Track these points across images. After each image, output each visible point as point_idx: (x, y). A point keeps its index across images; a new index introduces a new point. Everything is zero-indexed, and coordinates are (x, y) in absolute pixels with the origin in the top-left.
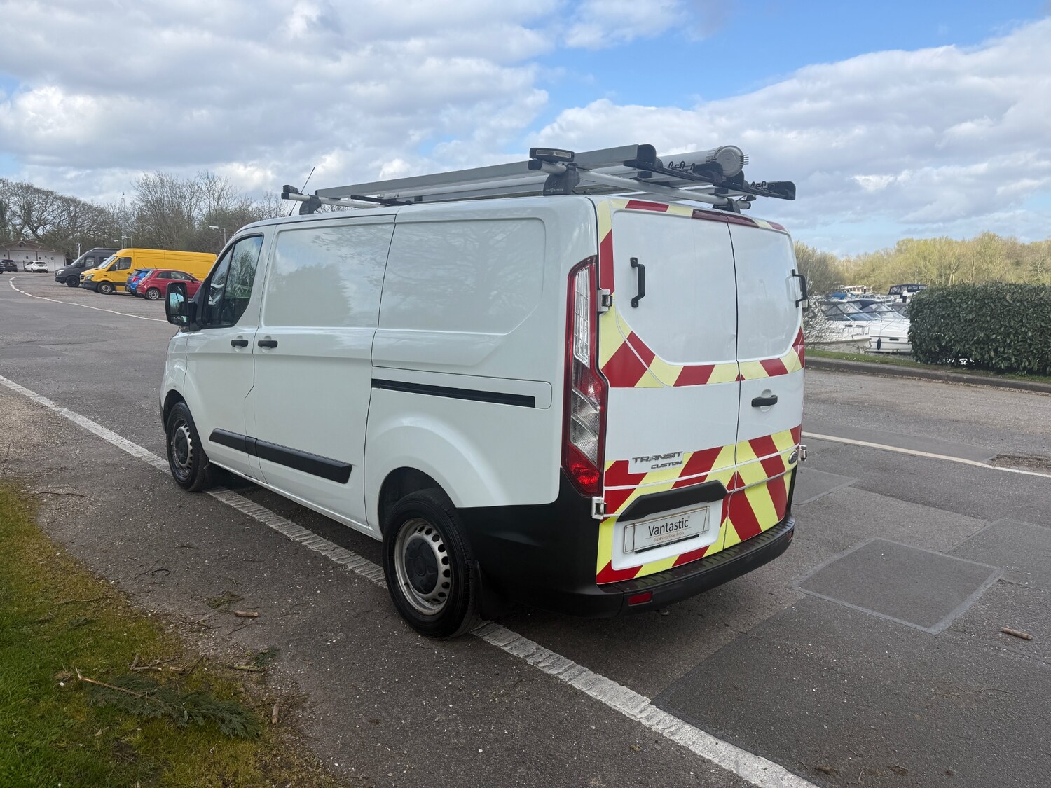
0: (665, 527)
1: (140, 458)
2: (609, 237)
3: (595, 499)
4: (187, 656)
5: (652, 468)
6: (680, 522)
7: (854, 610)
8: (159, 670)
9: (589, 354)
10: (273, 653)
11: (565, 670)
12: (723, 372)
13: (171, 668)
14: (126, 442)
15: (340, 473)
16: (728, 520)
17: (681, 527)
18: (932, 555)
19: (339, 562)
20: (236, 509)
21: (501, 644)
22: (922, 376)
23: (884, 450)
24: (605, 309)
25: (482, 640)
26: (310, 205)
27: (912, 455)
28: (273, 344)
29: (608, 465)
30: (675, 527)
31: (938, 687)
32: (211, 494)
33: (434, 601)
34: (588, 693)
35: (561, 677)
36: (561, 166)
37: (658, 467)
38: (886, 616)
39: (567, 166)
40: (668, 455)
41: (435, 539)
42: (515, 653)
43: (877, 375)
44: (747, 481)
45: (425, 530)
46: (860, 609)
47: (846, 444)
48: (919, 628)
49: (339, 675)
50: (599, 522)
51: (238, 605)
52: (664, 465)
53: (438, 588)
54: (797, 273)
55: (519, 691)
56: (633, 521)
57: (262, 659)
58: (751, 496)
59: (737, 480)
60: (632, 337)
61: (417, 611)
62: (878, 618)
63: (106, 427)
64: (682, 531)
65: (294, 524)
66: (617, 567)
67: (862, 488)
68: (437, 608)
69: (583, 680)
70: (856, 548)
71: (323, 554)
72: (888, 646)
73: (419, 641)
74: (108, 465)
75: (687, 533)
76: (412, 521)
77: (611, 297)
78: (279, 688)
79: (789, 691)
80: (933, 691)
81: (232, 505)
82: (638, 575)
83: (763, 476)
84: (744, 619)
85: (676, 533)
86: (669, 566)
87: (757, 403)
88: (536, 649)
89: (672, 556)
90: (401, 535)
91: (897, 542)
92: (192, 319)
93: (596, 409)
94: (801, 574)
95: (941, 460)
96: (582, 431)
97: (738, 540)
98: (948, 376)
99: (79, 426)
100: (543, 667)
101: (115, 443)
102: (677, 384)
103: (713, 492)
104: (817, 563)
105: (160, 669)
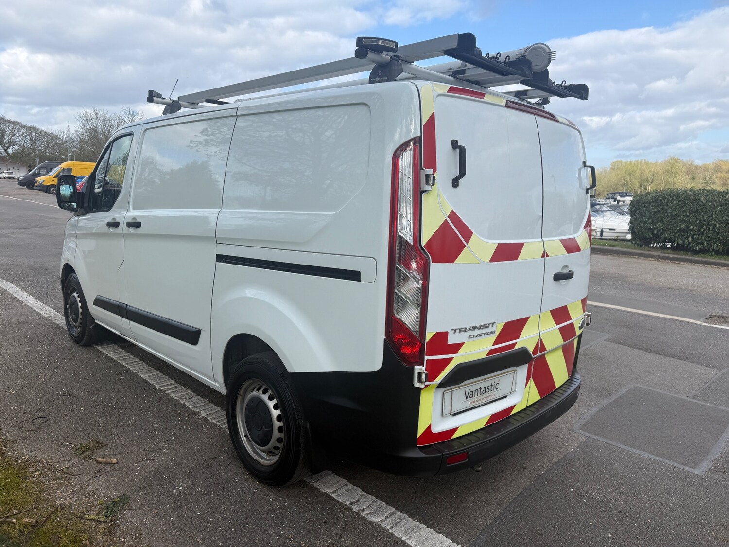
0: (479, 390)
1: (48, 317)
2: (432, 119)
3: (418, 368)
4: (43, 504)
5: (469, 338)
6: (491, 385)
7: (629, 451)
8: (13, 523)
9: (412, 230)
10: (123, 501)
11: (387, 518)
12: (531, 250)
13: (24, 520)
14: (40, 304)
15: (191, 336)
16: (531, 382)
17: (492, 389)
18: (681, 399)
19: (194, 410)
20: (116, 362)
21: (329, 491)
22: (640, 255)
23: (625, 311)
24: (427, 188)
25: (313, 486)
26: (172, 107)
27: (646, 315)
28: (137, 225)
29: (429, 336)
30: (487, 390)
31: (717, 531)
32: (98, 348)
33: (270, 453)
34: (408, 542)
35: (383, 525)
36: (385, 56)
37: (474, 337)
38: (657, 458)
39: (391, 57)
40: (483, 326)
41: (271, 399)
42: (342, 500)
43: (608, 255)
44: (548, 347)
45: (262, 389)
46: (634, 450)
47: (596, 307)
48: (687, 469)
49: (181, 525)
50: (420, 389)
51: (102, 451)
52: (479, 335)
53: (273, 442)
54: (588, 164)
55: (345, 541)
56: (451, 387)
57: (112, 508)
58: (549, 359)
59: (540, 346)
60: (453, 216)
61: (256, 461)
62: (650, 459)
63: (27, 292)
64: (493, 393)
65: (161, 374)
66: (436, 430)
67: (615, 342)
68: (273, 459)
69: (403, 528)
70: (620, 394)
71: (182, 402)
72: (664, 487)
73: (255, 488)
74: (20, 323)
75: (497, 394)
76: (251, 381)
77: (434, 177)
78: (123, 540)
79: (588, 536)
80: (714, 534)
81: (114, 357)
82: (455, 436)
83: (560, 341)
84: (538, 462)
85: (488, 395)
86: (482, 426)
87: (558, 277)
88: (361, 495)
89: (486, 416)
90: (241, 392)
91: (651, 389)
92: (80, 205)
93: (418, 283)
94: (580, 418)
95: (670, 319)
96: (405, 304)
97: (538, 398)
98: (659, 256)
99: (6, 291)
100: (367, 515)
101: (30, 305)
102: (492, 260)
103: (521, 357)
104: (591, 407)
105: (14, 521)
